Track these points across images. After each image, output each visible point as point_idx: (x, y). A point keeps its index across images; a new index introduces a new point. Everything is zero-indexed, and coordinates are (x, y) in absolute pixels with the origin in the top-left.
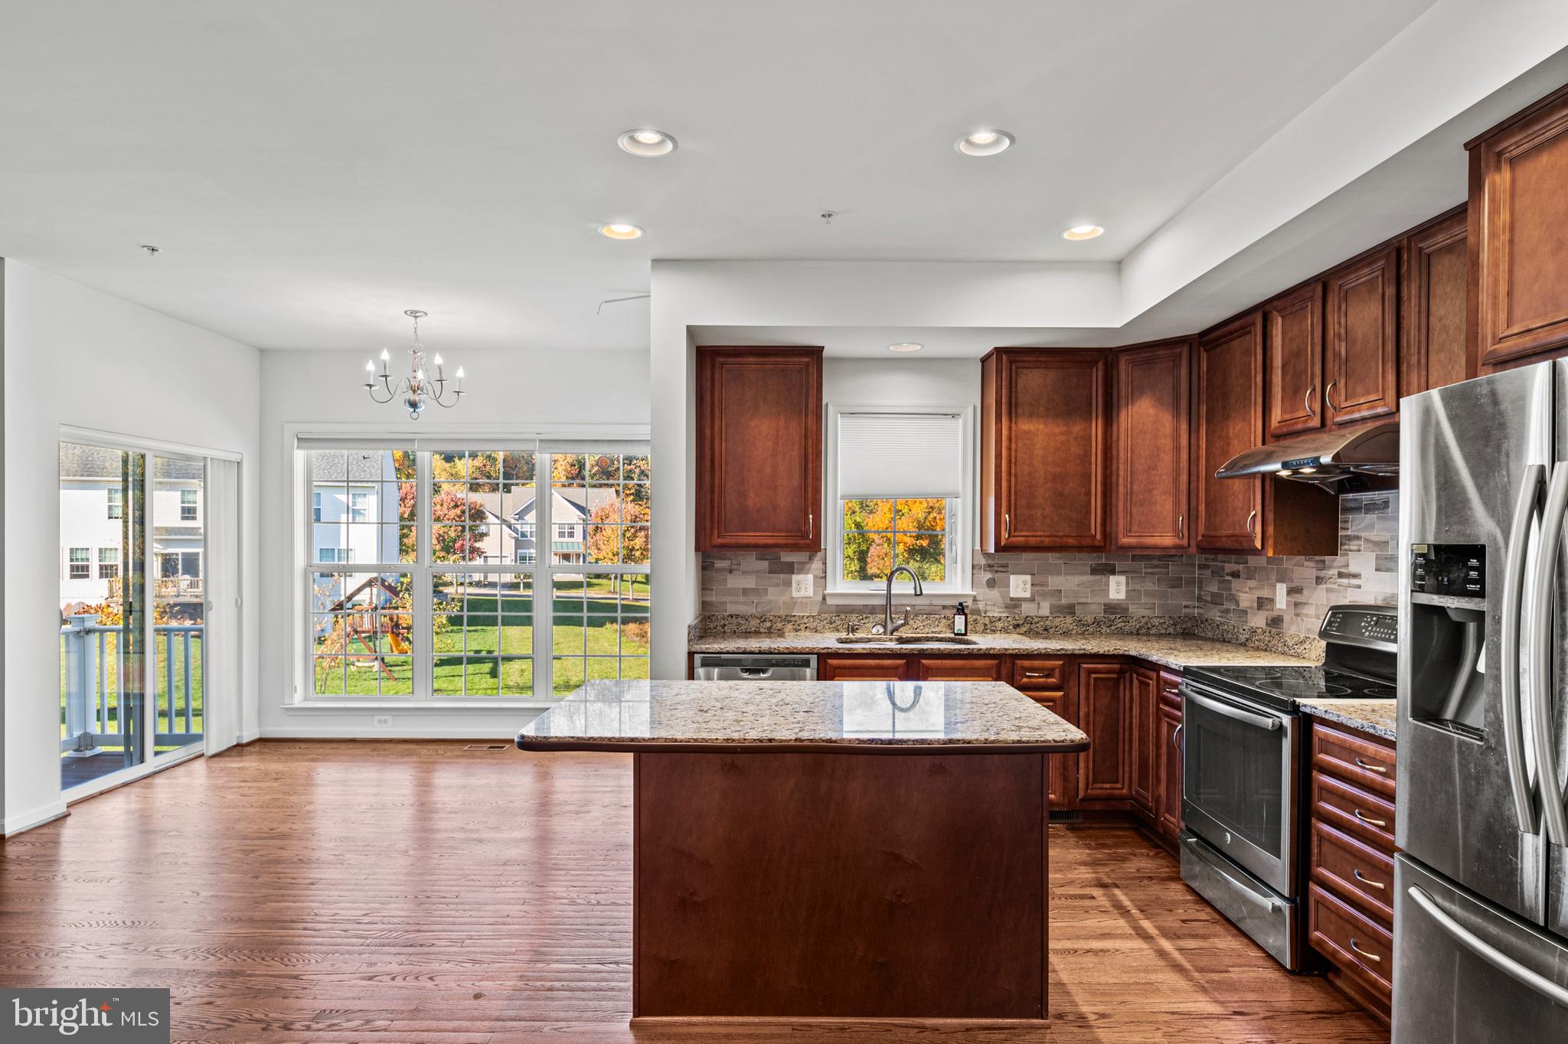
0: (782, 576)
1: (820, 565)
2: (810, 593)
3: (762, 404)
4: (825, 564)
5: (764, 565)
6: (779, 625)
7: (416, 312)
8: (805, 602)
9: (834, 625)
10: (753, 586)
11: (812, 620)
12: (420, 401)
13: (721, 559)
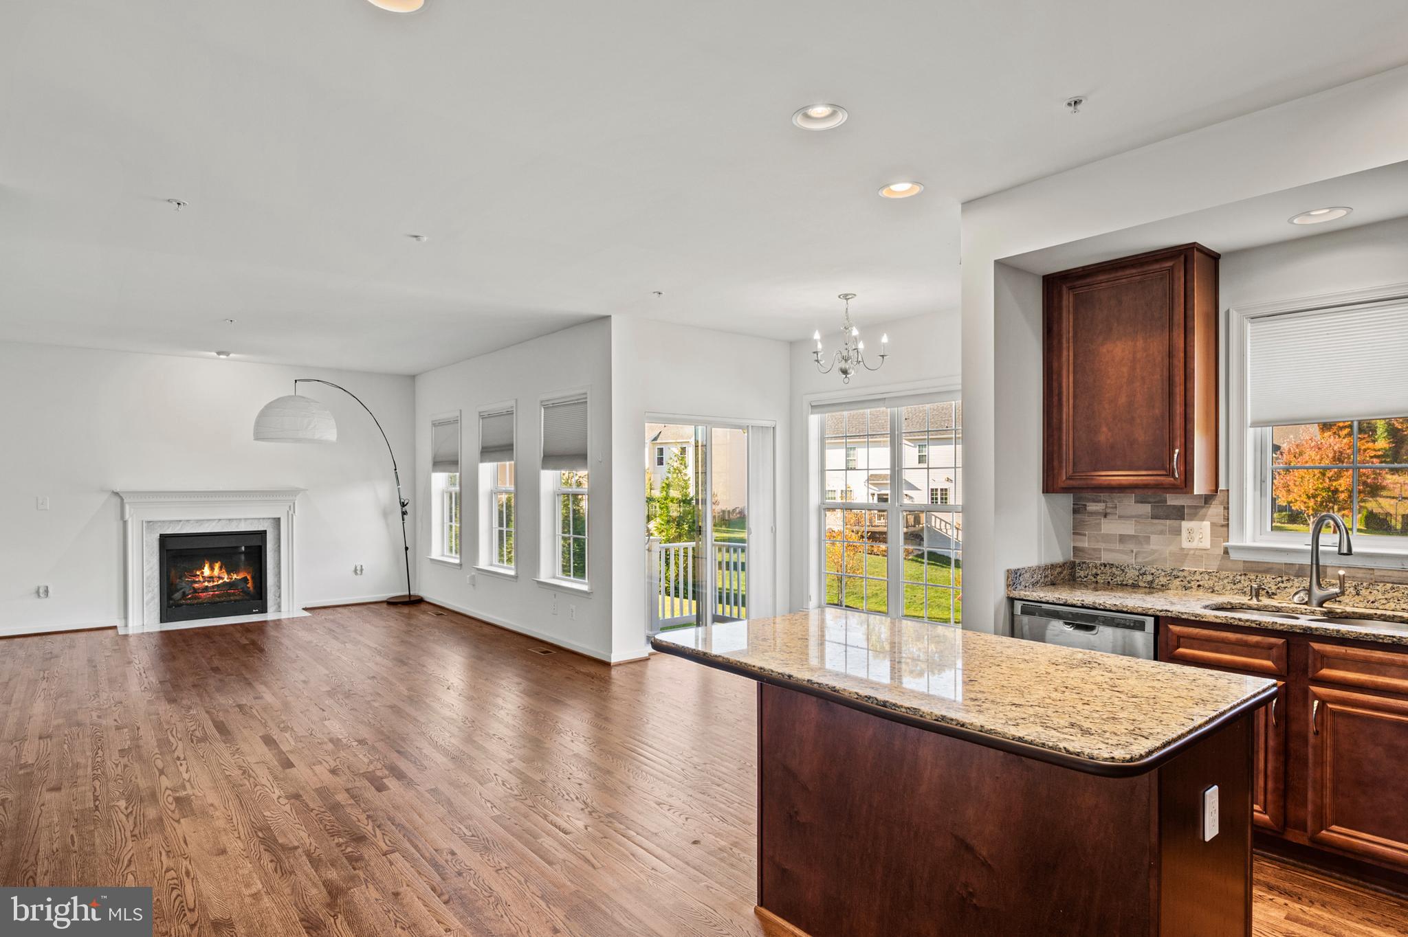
0: (1168, 522)
1: (1221, 510)
2: (1206, 543)
3: (1116, 325)
4: (1227, 509)
5: (1147, 509)
6: (1163, 580)
7: (847, 295)
8: (1199, 555)
9: (1239, 586)
10: (1132, 533)
11: (1207, 577)
12: (849, 368)
13: (1094, 501)
